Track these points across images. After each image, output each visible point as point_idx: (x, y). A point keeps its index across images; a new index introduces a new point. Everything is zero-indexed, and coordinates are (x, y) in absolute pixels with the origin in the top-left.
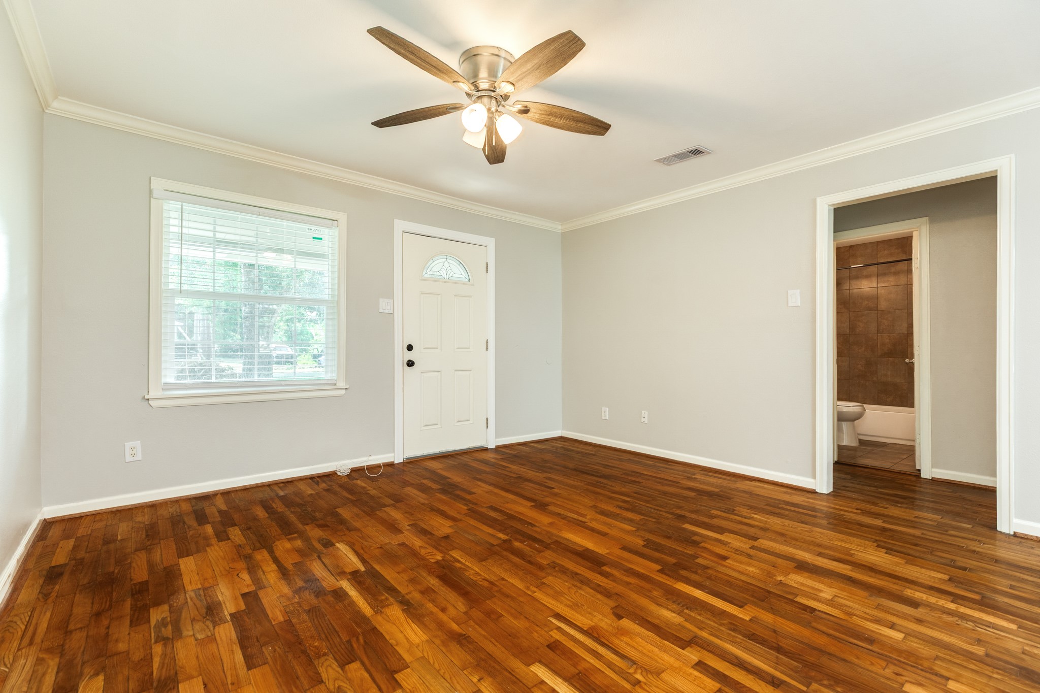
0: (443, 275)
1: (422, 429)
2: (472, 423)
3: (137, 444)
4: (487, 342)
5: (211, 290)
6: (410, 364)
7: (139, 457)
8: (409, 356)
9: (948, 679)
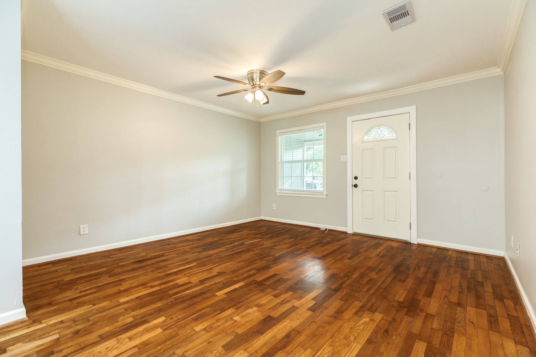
0: (377, 138)
1: (363, 220)
2: (398, 223)
3: (275, 205)
4: (410, 174)
5: (292, 160)
6: (356, 186)
7: (275, 209)
8: (355, 182)
9: (164, 330)
